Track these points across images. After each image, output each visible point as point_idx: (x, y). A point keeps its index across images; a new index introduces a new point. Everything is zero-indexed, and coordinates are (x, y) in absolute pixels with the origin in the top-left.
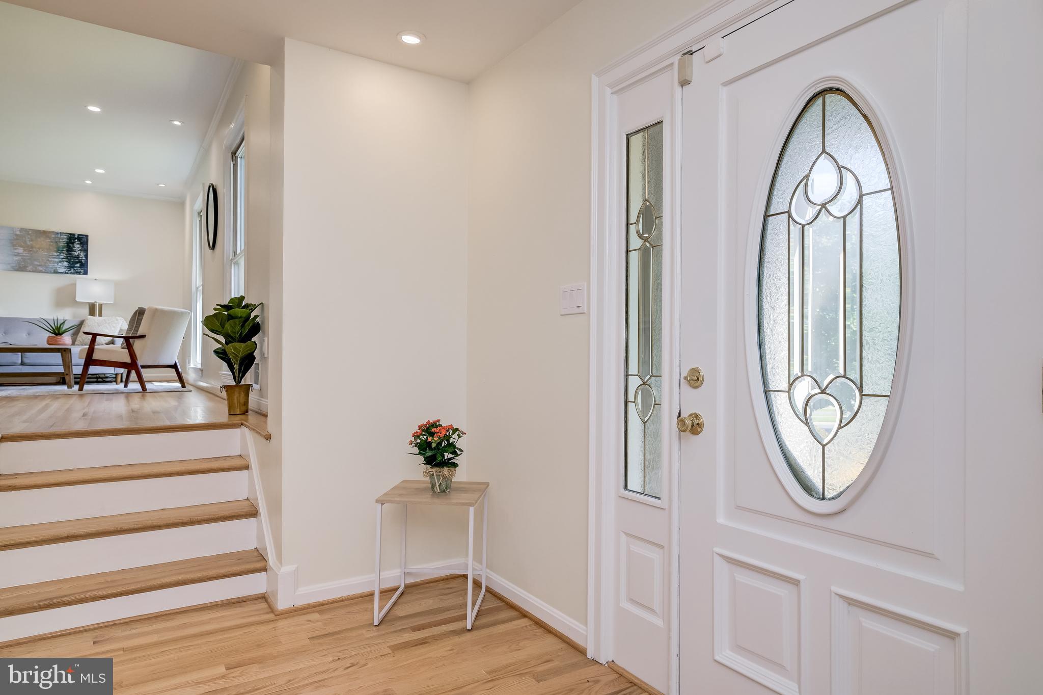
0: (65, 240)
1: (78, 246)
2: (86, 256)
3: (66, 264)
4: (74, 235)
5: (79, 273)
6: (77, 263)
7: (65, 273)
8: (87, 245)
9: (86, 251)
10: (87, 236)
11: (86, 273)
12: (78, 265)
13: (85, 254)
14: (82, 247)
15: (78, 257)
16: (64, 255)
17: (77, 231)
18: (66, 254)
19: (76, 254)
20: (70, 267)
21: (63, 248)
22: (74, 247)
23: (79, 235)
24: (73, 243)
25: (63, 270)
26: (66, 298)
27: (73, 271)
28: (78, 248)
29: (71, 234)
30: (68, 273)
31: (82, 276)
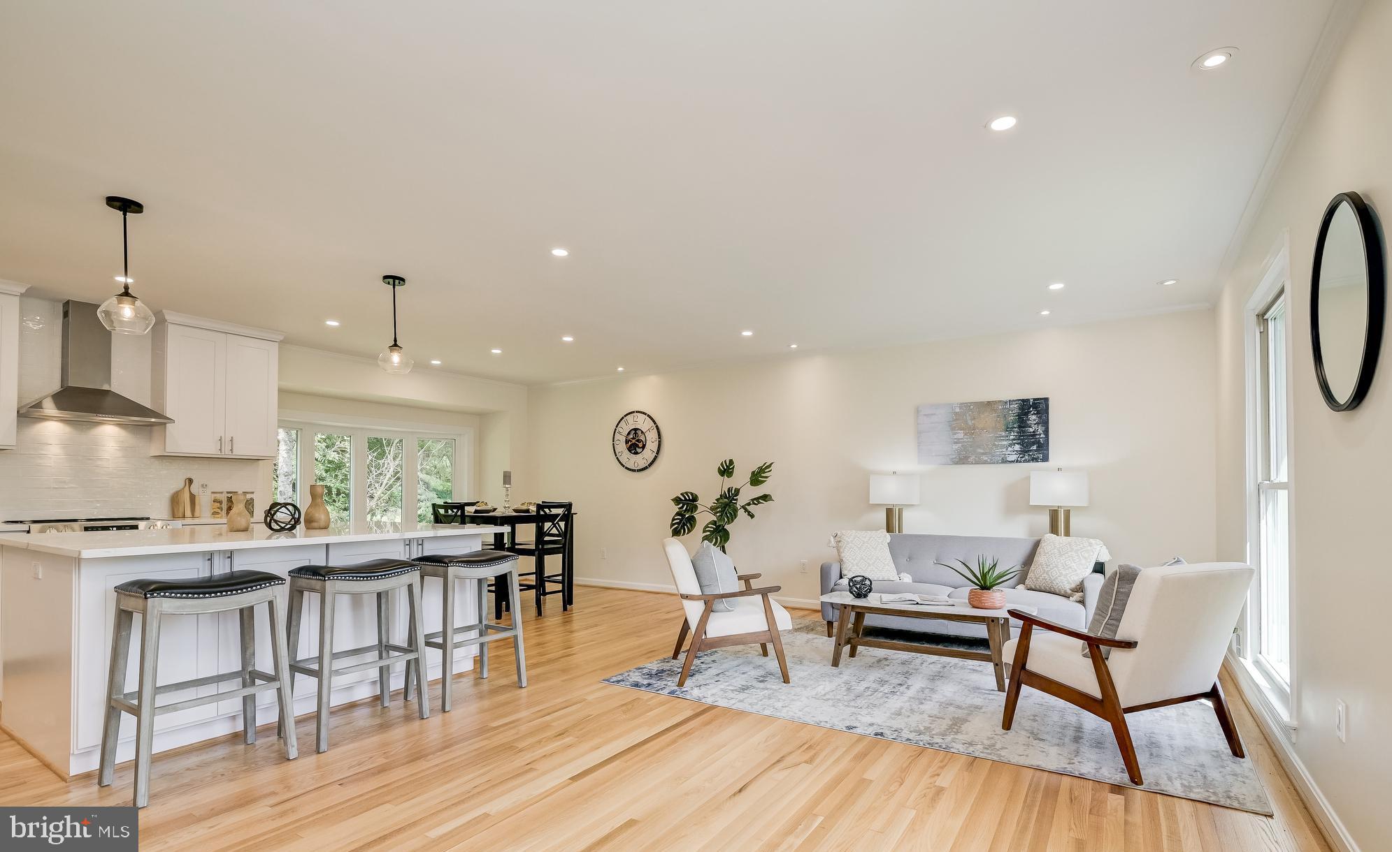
0: (1017, 411)
1: (1034, 417)
2: (1046, 432)
3: (1017, 447)
4: (1028, 400)
5: (1035, 460)
6: (1033, 444)
7: (1017, 461)
8: (1048, 413)
9: (1045, 423)
10: (1046, 400)
11: (1046, 459)
12: (1035, 447)
13: (1044, 428)
14: (1040, 418)
15: (1034, 435)
16: (1016, 434)
17: (1031, 394)
18: (1018, 432)
19: (1031, 430)
20: (1023, 452)
21: (1014, 423)
22: (1029, 420)
23: (1035, 400)
24: (1027, 414)
25: (1014, 457)
26: (1016, 502)
27: (1027, 457)
28: (1035, 420)
29: (1023, 401)
30: (1020, 462)
31: (1040, 464)
